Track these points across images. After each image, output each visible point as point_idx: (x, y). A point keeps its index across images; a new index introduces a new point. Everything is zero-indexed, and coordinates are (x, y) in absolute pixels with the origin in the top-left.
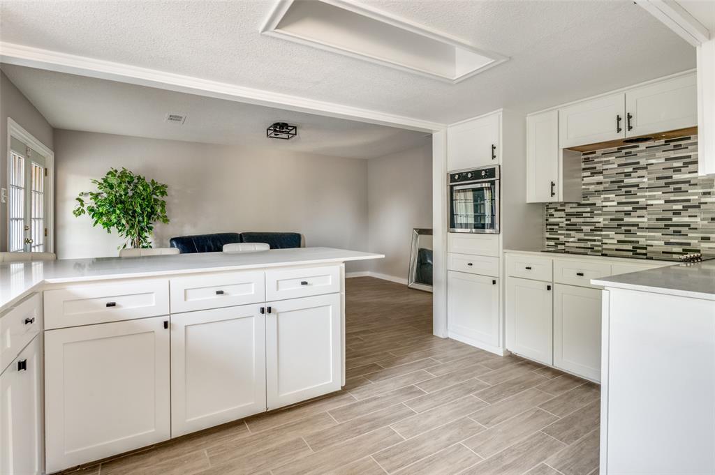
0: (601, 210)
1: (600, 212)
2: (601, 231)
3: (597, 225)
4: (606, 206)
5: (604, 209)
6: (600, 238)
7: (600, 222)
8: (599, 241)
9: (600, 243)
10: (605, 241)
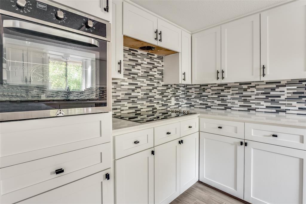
0: (121, 87)
1: (119, 89)
2: (120, 102)
3: (118, 98)
4: (123, 85)
5: (122, 87)
6: (119, 107)
7: (119, 96)
8: (119, 109)
9: (119, 111)
10: (122, 108)
